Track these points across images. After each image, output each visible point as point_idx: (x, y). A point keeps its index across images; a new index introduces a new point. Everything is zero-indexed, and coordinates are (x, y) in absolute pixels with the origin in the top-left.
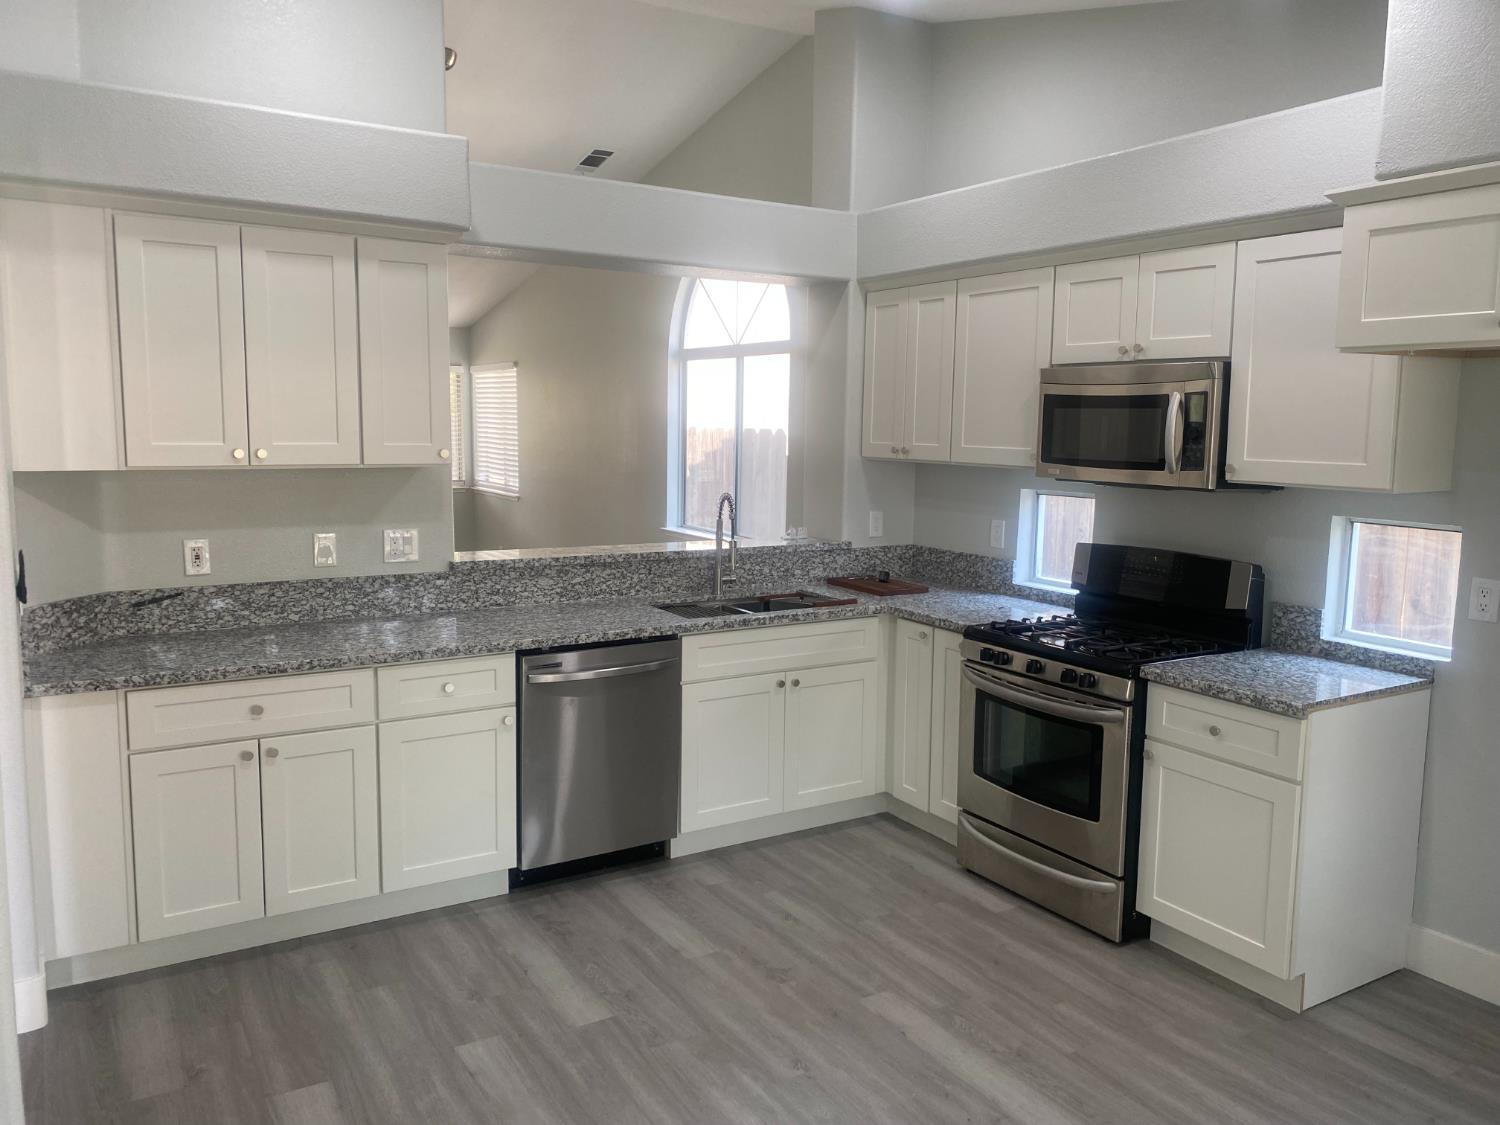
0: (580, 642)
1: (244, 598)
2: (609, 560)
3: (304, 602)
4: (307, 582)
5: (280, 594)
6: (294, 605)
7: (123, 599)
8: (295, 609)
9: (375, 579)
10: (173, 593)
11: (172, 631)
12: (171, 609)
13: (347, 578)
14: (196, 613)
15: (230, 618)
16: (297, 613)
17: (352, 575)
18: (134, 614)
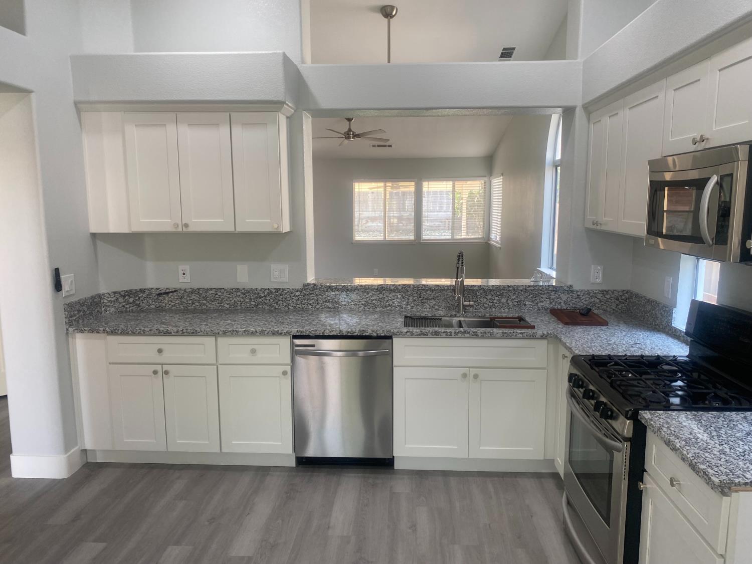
0: (326, 334)
1: (204, 295)
2: (392, 288)
3: (231, 299)
4: (232, 289)
5: (220, 294)
6: (226, 300)
7: (153, 292)
8: (227, 302)
9: (265, 290)
10: (173, 290)
11: (173, 308)
12: (172, 297)
13: (252, 288)
14: (183, 300)
15: (197, 304)
16: (228, 304)
17: (254, 287)
18: (157, 299)
